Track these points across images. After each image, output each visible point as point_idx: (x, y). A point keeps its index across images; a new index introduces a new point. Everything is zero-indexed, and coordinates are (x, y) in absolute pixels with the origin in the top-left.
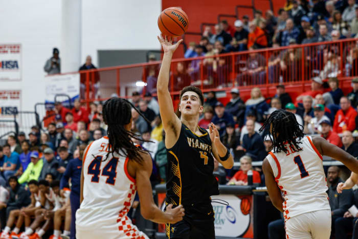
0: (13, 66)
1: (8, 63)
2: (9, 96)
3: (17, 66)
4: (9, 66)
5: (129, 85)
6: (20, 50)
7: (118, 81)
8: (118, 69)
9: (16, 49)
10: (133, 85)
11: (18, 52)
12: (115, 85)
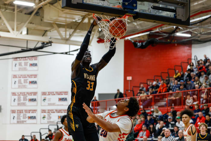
0: (65, 100)
1: (63, 99)
2: (63, 112)
3: (67, 100)
4: (63, 100)
5: (110, 107)
6: (68, 93)
7: (106, 105)
8: (106, 101)
9: (66, 93)
10: (112, 107)
11: (67, 94)
12: (105, 107)
